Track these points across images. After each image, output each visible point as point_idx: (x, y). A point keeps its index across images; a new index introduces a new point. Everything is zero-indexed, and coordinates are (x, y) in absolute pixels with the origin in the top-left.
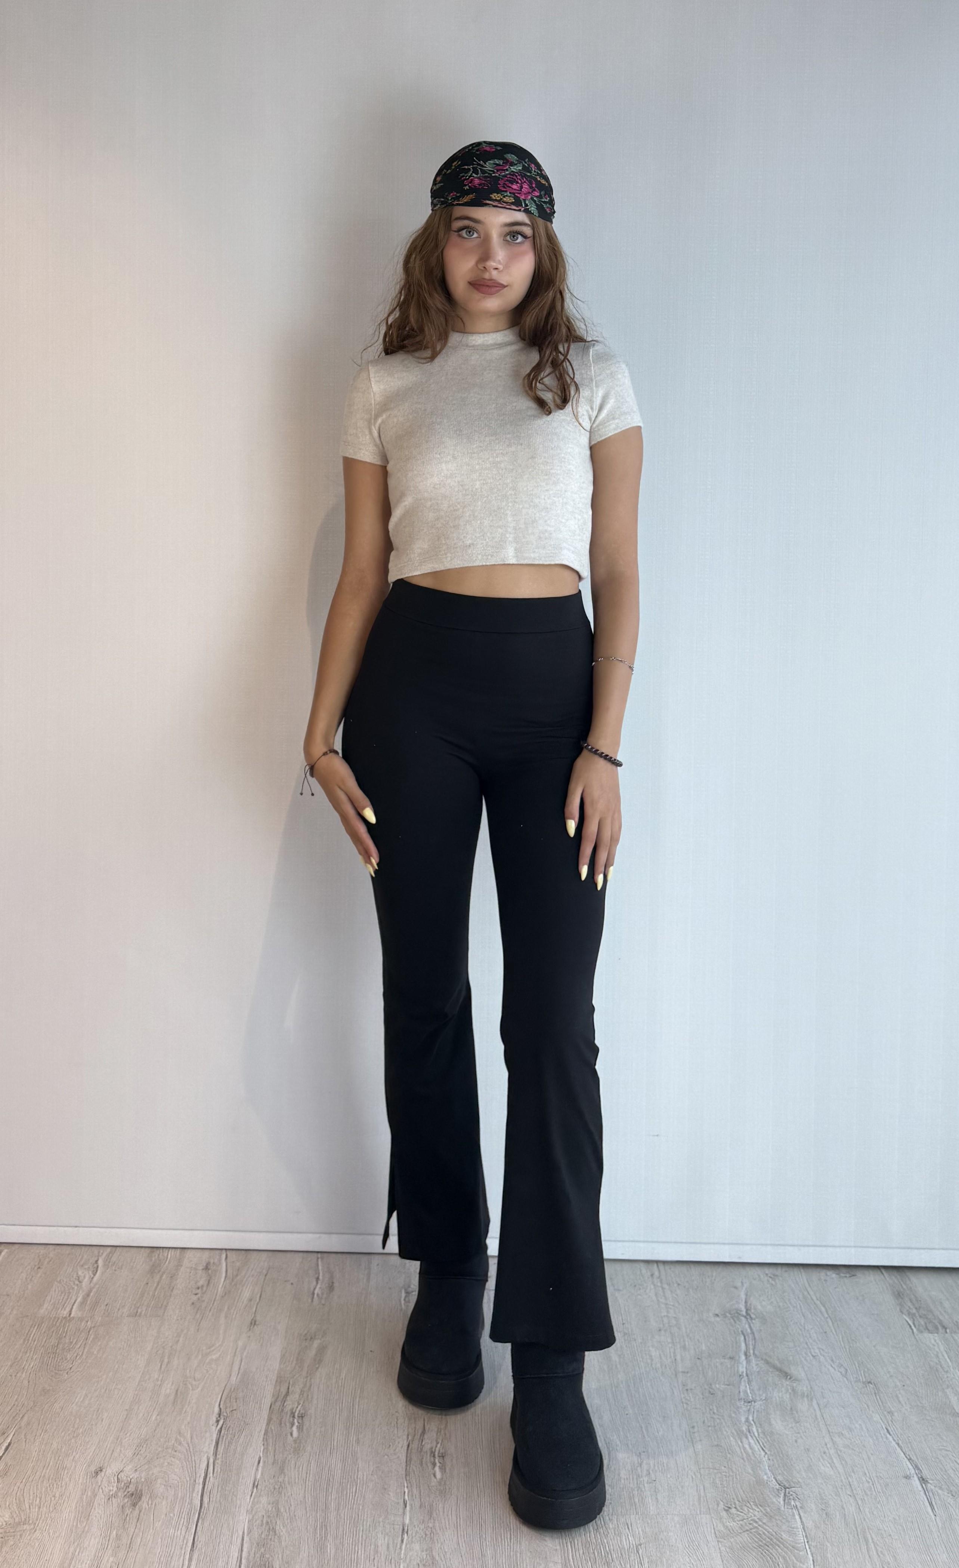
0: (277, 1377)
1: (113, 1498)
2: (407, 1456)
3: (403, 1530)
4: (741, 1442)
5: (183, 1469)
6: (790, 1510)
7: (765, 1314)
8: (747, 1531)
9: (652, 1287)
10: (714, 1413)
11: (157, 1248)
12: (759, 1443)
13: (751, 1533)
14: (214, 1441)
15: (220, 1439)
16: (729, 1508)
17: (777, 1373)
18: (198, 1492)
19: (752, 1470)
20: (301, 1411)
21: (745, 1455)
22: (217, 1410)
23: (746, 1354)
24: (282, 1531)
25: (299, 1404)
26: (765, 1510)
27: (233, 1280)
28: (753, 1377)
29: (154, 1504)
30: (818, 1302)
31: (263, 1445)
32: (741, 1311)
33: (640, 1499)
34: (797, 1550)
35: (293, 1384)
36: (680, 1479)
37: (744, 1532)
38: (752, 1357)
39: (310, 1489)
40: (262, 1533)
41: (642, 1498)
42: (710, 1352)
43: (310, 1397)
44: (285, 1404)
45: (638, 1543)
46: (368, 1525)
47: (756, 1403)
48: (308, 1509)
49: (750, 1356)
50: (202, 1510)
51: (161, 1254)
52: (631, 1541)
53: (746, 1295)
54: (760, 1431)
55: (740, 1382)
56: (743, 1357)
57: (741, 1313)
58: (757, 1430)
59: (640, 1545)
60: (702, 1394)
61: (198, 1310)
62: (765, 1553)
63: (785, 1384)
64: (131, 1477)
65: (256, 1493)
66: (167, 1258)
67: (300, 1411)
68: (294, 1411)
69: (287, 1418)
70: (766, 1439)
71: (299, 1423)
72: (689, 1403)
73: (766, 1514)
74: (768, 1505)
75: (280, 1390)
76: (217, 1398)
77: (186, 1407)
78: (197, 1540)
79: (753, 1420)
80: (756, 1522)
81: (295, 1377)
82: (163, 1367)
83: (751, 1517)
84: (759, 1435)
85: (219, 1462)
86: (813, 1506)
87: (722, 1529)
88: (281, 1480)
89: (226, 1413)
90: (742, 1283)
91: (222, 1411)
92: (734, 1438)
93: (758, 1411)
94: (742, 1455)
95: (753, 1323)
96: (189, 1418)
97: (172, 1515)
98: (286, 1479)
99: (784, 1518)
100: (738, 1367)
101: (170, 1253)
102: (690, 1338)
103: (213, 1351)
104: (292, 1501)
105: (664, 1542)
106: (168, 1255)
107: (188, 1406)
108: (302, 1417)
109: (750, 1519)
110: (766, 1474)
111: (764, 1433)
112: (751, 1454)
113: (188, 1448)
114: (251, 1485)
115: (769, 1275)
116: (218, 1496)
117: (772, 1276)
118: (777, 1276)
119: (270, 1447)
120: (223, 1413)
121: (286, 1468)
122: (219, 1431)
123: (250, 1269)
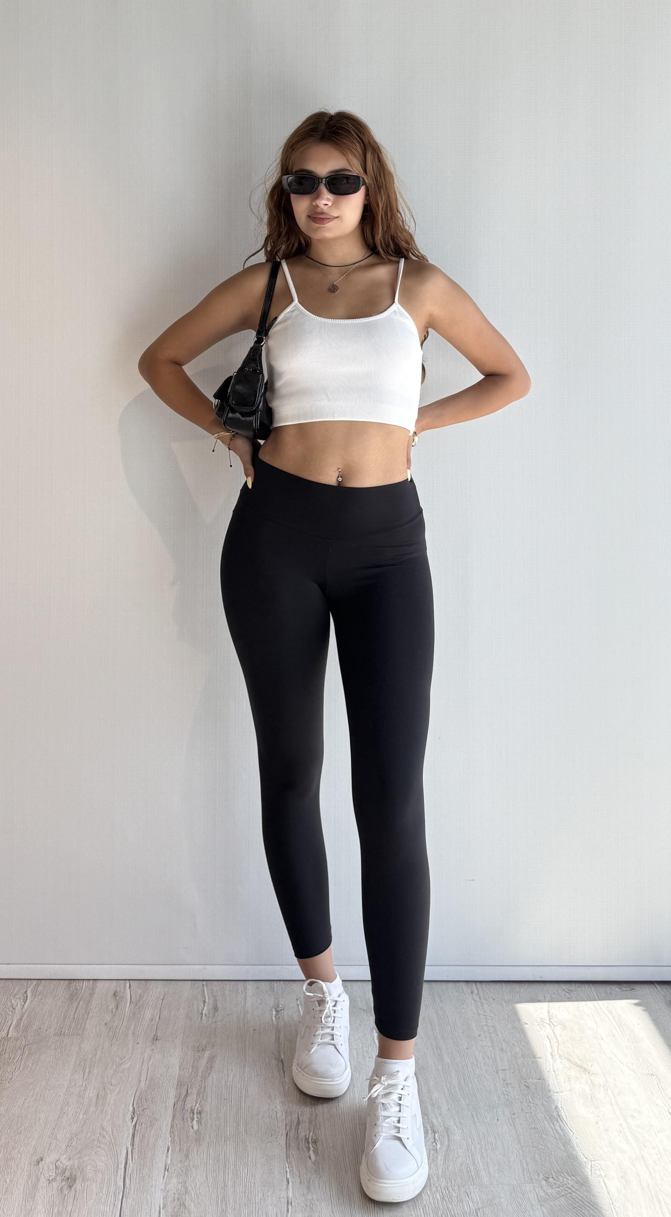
0: (178, 1082)
1: (53, 1182)
2: (286, 1144)
3: (288, 1202)
4: (553, 1125)
5: (107, 1157)
6: (597, 1179)
7: (564, 1021)
8: (563, 1196)
9: (473, 1001)
10: (529, 1102)
11: (74, 980)
12: (567, 1125)
13: (566, 1197)
14: (131, 1134)
15: (136, 1133)
16: (548, 1178)
17: (578, 1069)
18: (121, 1176)
19: (564, 1148)
22: (131, 1109)
23: (552, 1055)
24: (191, 1205)
25: (196, 1103)
26: (576, 1179)
27: (137, 1005)
28: (559, 1072)
29: (86, 1186)
31: (171, 1136)
32: (545, 1020)
33: (476, 1173)
35: (191, 1087)
36: (506, 1156)
37: (561, 1196)
38: (557, 1057)
39: (210, 1171)
40: (174, 1207)
42: (523, 1053)
43: (205, 1096)
44: (186, 1103)
45: (476, 1208)
46: (259, 1199)
47: (562, 1094)
48: (210, 1187)
49: (555, 1055)
50: (125, 1190)
51: (77, 986)
52: (471, 1206)
54: (567, 1116)
55: (549, 1076)
56: (550, 1057)
58: (565, 1115)
59: (479, 1209)
60: (520, 1087)
61: (110, 1029)
62: (579, 1213)
63: (584, 1078)
64: (66, 1165)
65: (167, 1175)
66: (82, 987)
67: (198, 1109)
68: (193, 1108)
69: (188, 1115)
70: (573, 1122)
71: (198, 1118)
72: (509, 1094)
73: (578, 1182)
74: (579, 1175)
75: (180, 1092)
76: (130, 1100)
77: (107, 1107)
78: (123, 1214)
79: (562, 1107)
80: (570, 1189)
81: (193, 1081)
82: (86, 1075)
83: (566, 1184)
84: (567, 1119)
85: (136, 1150)
86: (615, 1175)
87: (544, 1195)
88: (186, 1164)
89: (139, 1111)
90: (544, 997)
91: (135, 1109)
92: (547, 1122)
93: (565, 1100)
94: (555, 1135)
95: (555, 1029)
96: (109, 1116)
97: (101, 1194)
99: (592, 1185)
100: (546, 1064)
101: (84, 983)
102: (506, 1042)
103: (125, 1061)
104: (196, 1181)
105: (497, 1207)
106: (83, 985)
108: (200, 1113)
109: (564, 1187)
110: (575, 1150)
111: (571, 1117)
112: (562, 1134)
113: (110, 1140)
114: (163, 1169)
115: (566, 990)
116: (137, 1179)
117: (568, 991)
118: (572, 991)
119: (176, 1138)
120: (137, 1111)
121: (190, 1155)
122: (134, 1126)
123: (150, 995)
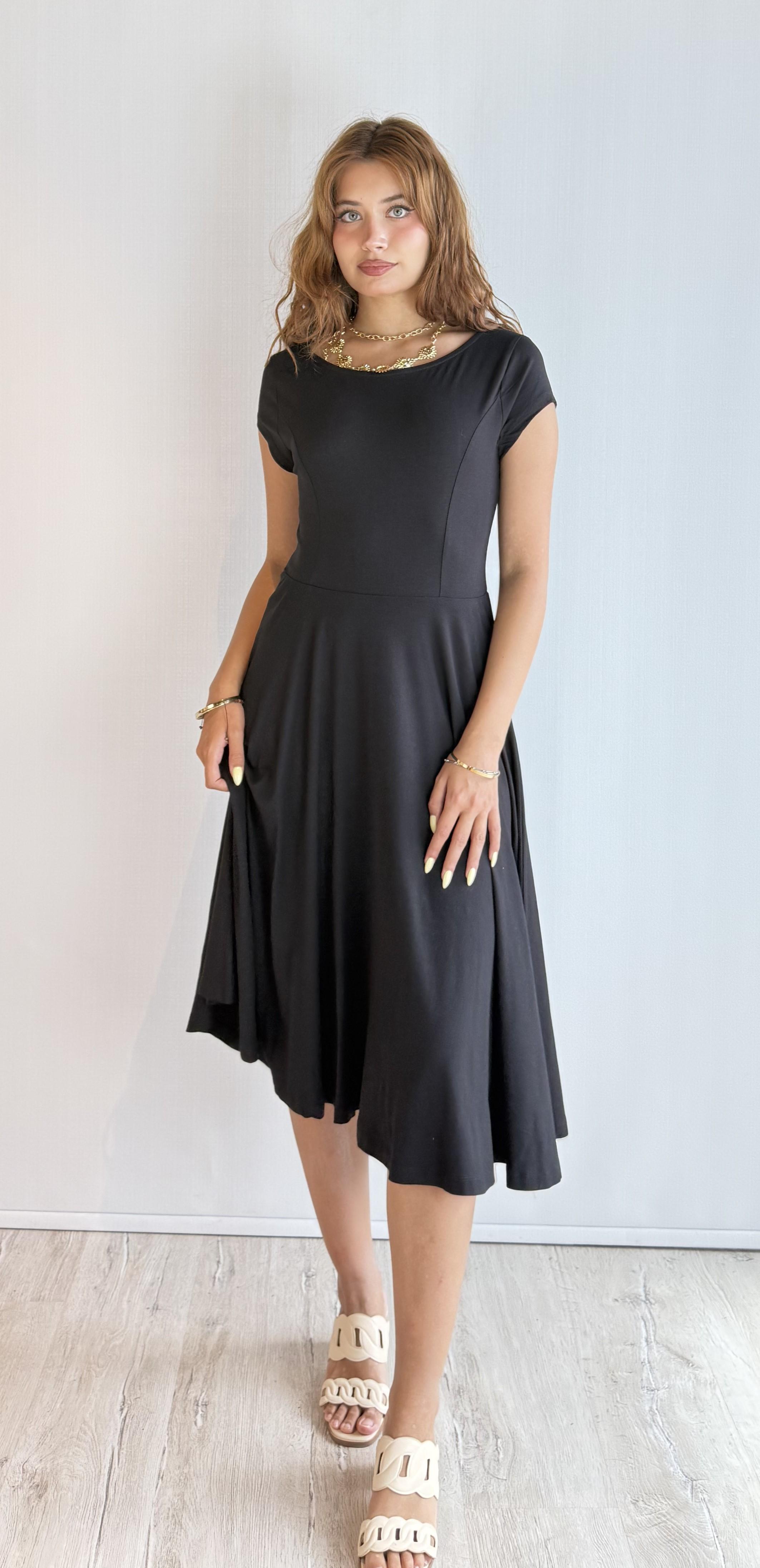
0: (181, 1364)
1: (19, 1489)
2: (312, 1447)
3: (310, 1524)
4: (646, 1432)
5: (88, 1459)
6: (698, 1504)
7: (664, 1298)
8: (656, 1525)
9: (550, 1270)
10: (617, 1401)
11: (59, 1230)
12: (664, 1432)
13: (659, 1527)
14: (119, 1430)
15: (125, 1428)
16: (637, 1501)
17: (679, 1360)
18: (103, 1483)
19: (658, 1462)
20: (205, 1400)
21: (650, 1446)
22: (121, 1397)
23: (647, 1341)
24: (188, 1524)
25: (202, 1392)
26: (673, 1503)
27: (135, 1264)
28: (655, 1364)
29: (59, 1496)
30: (716, 1287)
31: (168, 1434)
32: (640, 1296)
33: (547, 1490)
34: (706, 1545)
35: (196, 1371)
36: (586, 1471)
37: (653, 1526)
38: (653, 1344)
39: (215, 1481)
40: (168, 1527)
41: (549, 1490)
42: (611, 1338)
43: (213, 1384)
44: (189, 1392)
45: (546, 1537)
46: (274, 1519)
47: (659, 1392)
48: (214, 1501)
49: (651, 1342)
50: (108, 1502)
51: (63, 1238)
52: (539, 1535)
53: (645, 1279)
54: (664, 1420)
55: (643, 1369)
56: (644, 1344)
57: (641, 1298)
58: (662, 1420)
59: (549, 1540)
60: (605, 1382)
61: (100, 1295)
62: (675, 1548)
63: (687, 1372)
64: (36, 1468)
65: (161, 1485)
66: (69, 1241)
67: (203, 1400)
68: (197, 1399)
69: (191, 1407)
70: (670, 1429)
71: (202, 1411)
72: (592, 1391)
73: (674, 1508)
74: (675, 1498)
75: (183, 1377)
76: (121, 1385)
77: (91, 1394)
78: (104, 1534)
79: (657, 1409)
80: (664, 1516)
81: (199, 1363)
82: (67, 1353)
83: (659, 1510)
84: (663, 1424)
85: (124, 1451)
86: (722, 1501)
87: (631, 1523)
88: (186, 1471)
89: (131, 1401)
90: (640, 1266)
91: (126, 1398)
92: (638, 1427)
93: (661, 1400)
94: (648, 1446)
95: (652, 1308)
96: (93, 1406)
97: (77, 1507)
98: (192, 1470)
99: (692, 1512)
100: (639, 1353)
101: (72, 1235)
102: (591, 1324)
103: (116, 1336)
104: (197, 1493)
105: (572, 1537)
106: (70, 1238)
107: (93, 1392)
108: (206, 1405)
109: (657, 1513)
110: (672, 1466)
111: (668, 1423)
112: (656, 1445)
113: (92, 1437)
114: (157, 1477)
115: (668, 1259)
116: (124, 1488)
117: (669, 1260)
118: (675, 1259)
119: (175, 1437)
120: (127, 1400)
121: (191, 1459)
122: (123, 1419)
123: (152, 1253)
